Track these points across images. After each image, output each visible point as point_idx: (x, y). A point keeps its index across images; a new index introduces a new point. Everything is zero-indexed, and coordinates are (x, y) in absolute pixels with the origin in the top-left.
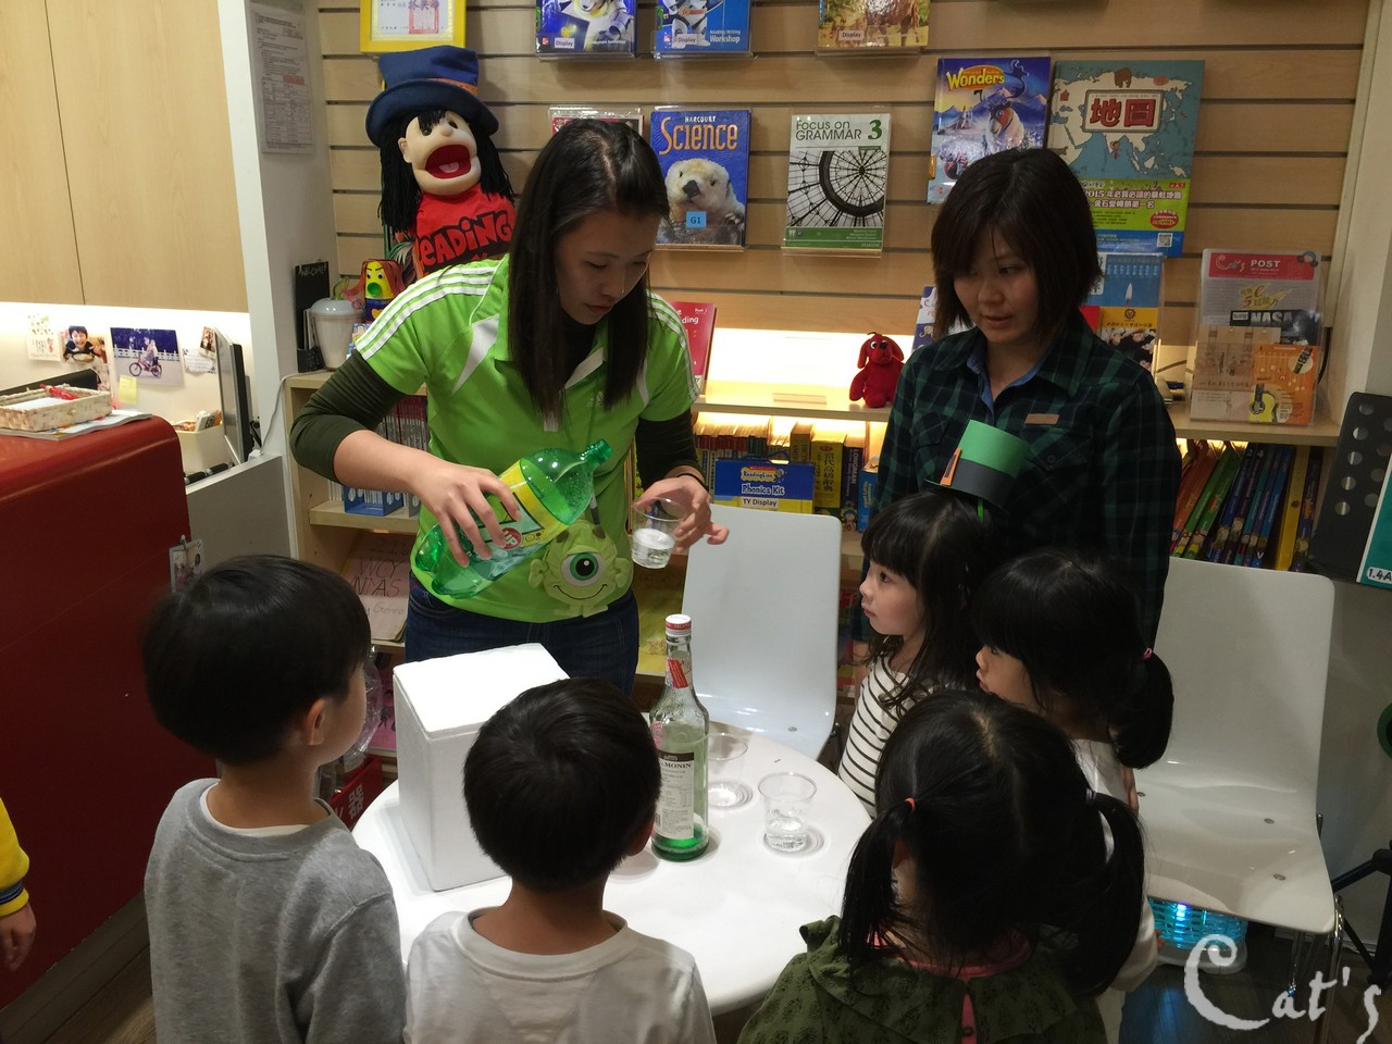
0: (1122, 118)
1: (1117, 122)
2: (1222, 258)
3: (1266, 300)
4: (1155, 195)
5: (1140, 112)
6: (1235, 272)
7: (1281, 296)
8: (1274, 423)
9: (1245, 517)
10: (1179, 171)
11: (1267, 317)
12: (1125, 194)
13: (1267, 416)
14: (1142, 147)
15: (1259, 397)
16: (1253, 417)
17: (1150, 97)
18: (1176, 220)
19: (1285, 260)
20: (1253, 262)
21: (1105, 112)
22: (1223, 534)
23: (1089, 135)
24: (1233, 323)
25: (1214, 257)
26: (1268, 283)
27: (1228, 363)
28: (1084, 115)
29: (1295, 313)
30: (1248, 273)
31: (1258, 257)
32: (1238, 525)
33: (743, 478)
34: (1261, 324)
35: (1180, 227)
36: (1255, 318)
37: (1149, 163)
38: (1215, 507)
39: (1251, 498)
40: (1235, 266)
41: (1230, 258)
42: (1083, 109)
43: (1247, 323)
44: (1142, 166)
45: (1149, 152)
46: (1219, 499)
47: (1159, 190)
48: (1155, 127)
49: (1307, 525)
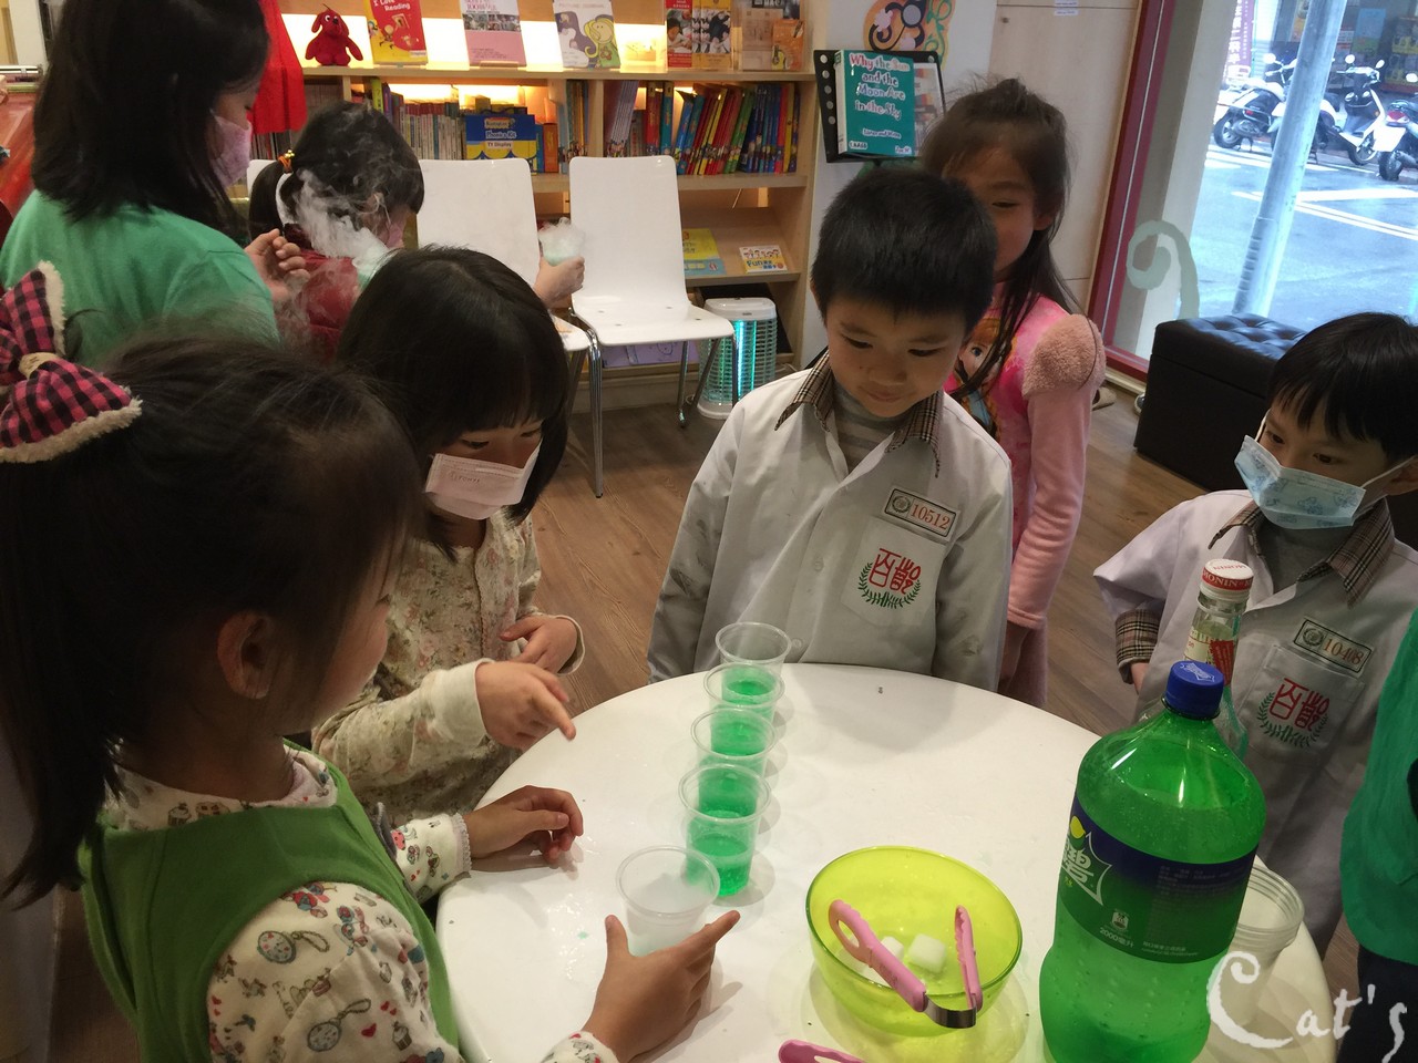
8: (785, 70)
9: (762, 134)
13: (781, 66)
15: (776, 55)
16: (773, 67)
22: (752, 147)
24: (754, 7)
27: (758, 32)
32: (759, 140)
33: (486, 126)
38: (745, 129)
39: (763, 122)
43: (762, 7)
46: (746, 123)
49: (795, 136)
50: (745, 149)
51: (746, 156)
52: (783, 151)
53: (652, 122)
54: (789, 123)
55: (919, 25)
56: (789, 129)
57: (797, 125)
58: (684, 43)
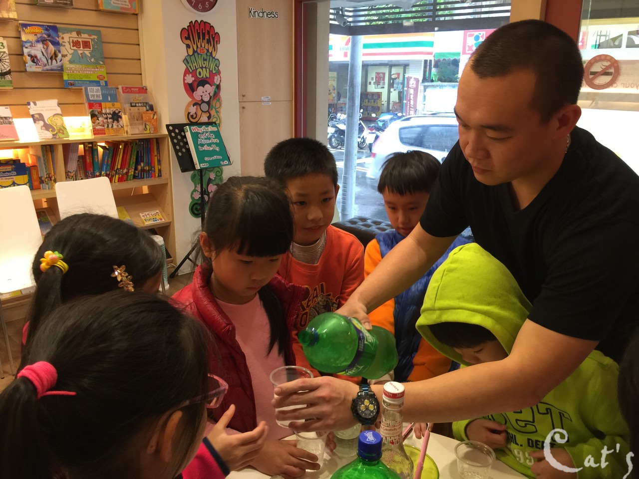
0: (81, 46)
1: (80, 47)
2: (124, 88)
3: (138, 100)
4: (96, 70)
5: (86, 45)
6: (128, 92)
7: (141, 98)
8: (150, 133)
9: (143, 161)
10: (101, 63)
11: (140, 104)
12: (88, 69)
13: (148, 131)
14: (89, 55)
15: (146, 127)
16: (145, 132)
17: (88, 40)
18: (104, 77)
19: (139, 88)
20: (132, 89)
21: (76, 44)
22: (139, 168)
23: (73, 51)
24: (132, 106)
25: (122, 88)
26: (137, 95)
27: (136, 117)
28: (70, 44)
29: (146, 103)
30: (132, 92)
31: (133, 88)
32: (142, 164)
34: (139, 106)
35: (106, 79)
36: (137, 105)
37: (93, 60)
38: (135, 160)
39: (143, 156)
40: (127, 90)
41: (127, 88)
42: (69, 42)
43: (136, 106)
44: (91, 61)
45: (92, 57)
46: (135, 157)
47: (97, 68)
48: (91, 49)
49: (159, 161)
50: (136, 169)
51: (137, 172)
52: (154, 168)
53: (88, 161)
54: (156, 156)
55: (208, 111)
56: (156, 158)
57: (159, 156)
58: (100, 124)
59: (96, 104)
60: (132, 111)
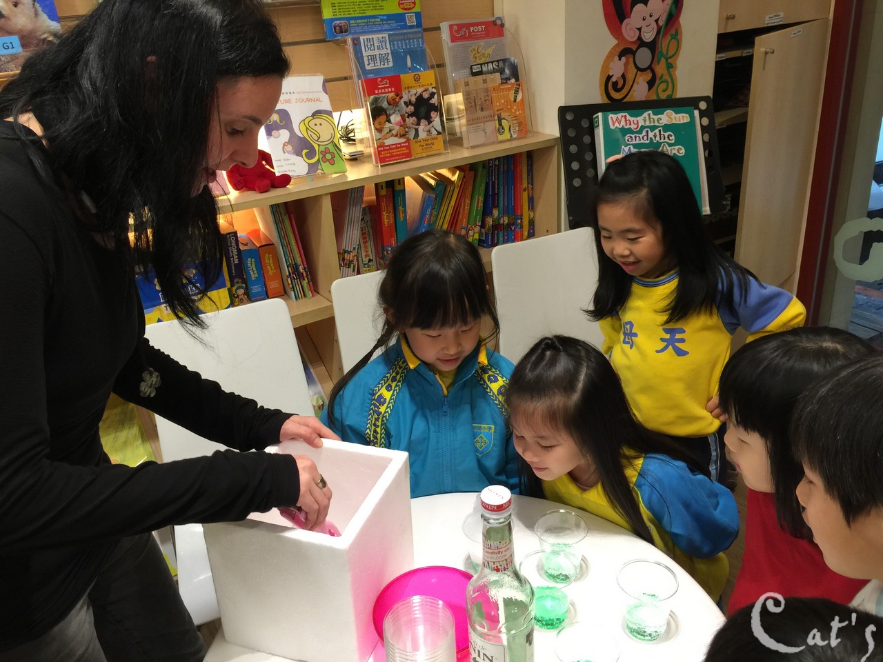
2: (456, 28)
3: (485, 55)
6: (463, 38)
7: (491, 51)
8: (511, 139)
9: (497, 206)
11: (490, 65)
13: (506, 136)
15: (500, 124)
19: (487, 25)
20: (472, 29)
24: (474, 74)
25: (450, 27)
26: (482, 43)
27: (479, 103)
30: (470, 37)
31: (474, 25)
32: (496, 213)
34: (489, 72)
39: (498, 194)
40: (463, 32)
41: (460, 27)
43: (480, 73)
46: (482, 199)
49: (531, 200)
50: (483, 225)
51: (483, 230)
52: (521, 219)
54: (525, 190)
55: (650, 68)
56: (525, 195)
57: (532, 188)
58: (394, 132)
59: (383, 79)
60: (471, 87)
